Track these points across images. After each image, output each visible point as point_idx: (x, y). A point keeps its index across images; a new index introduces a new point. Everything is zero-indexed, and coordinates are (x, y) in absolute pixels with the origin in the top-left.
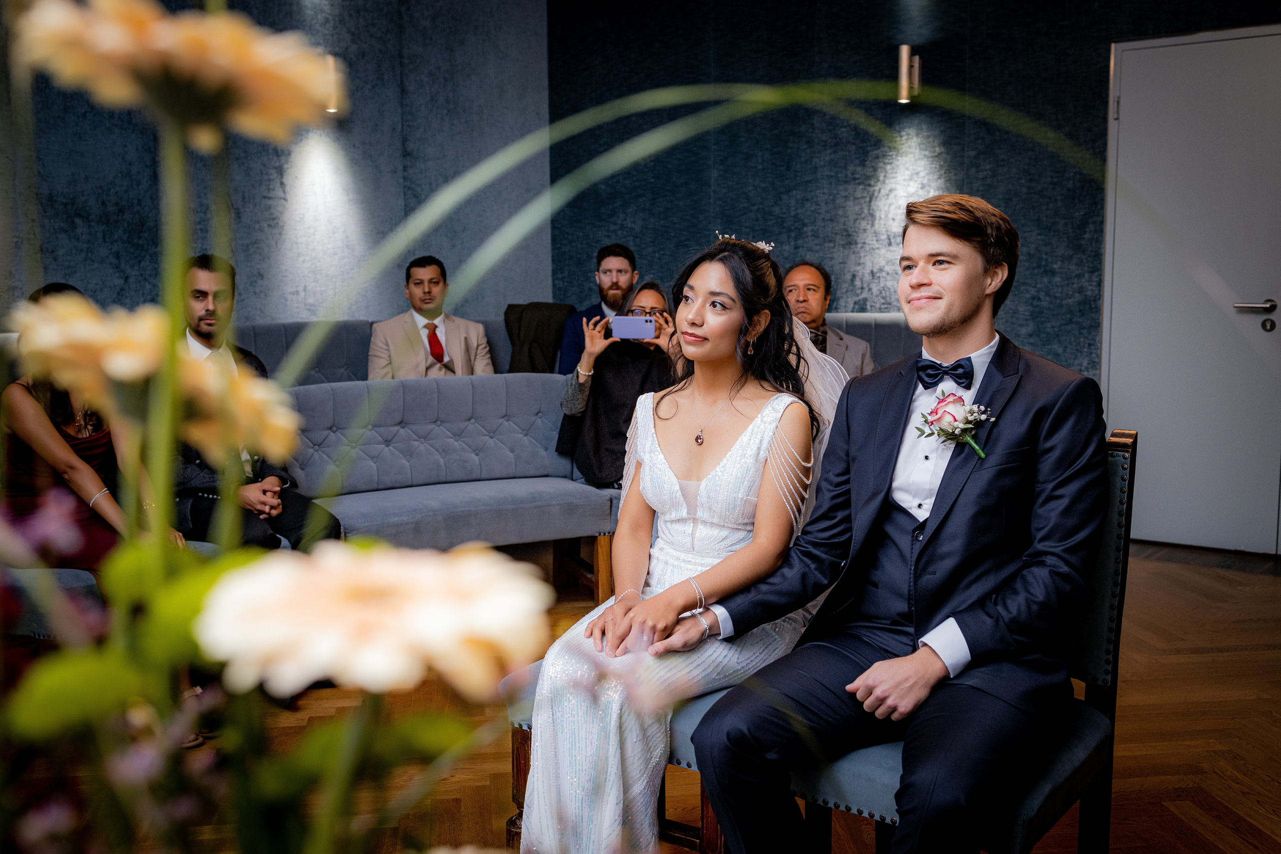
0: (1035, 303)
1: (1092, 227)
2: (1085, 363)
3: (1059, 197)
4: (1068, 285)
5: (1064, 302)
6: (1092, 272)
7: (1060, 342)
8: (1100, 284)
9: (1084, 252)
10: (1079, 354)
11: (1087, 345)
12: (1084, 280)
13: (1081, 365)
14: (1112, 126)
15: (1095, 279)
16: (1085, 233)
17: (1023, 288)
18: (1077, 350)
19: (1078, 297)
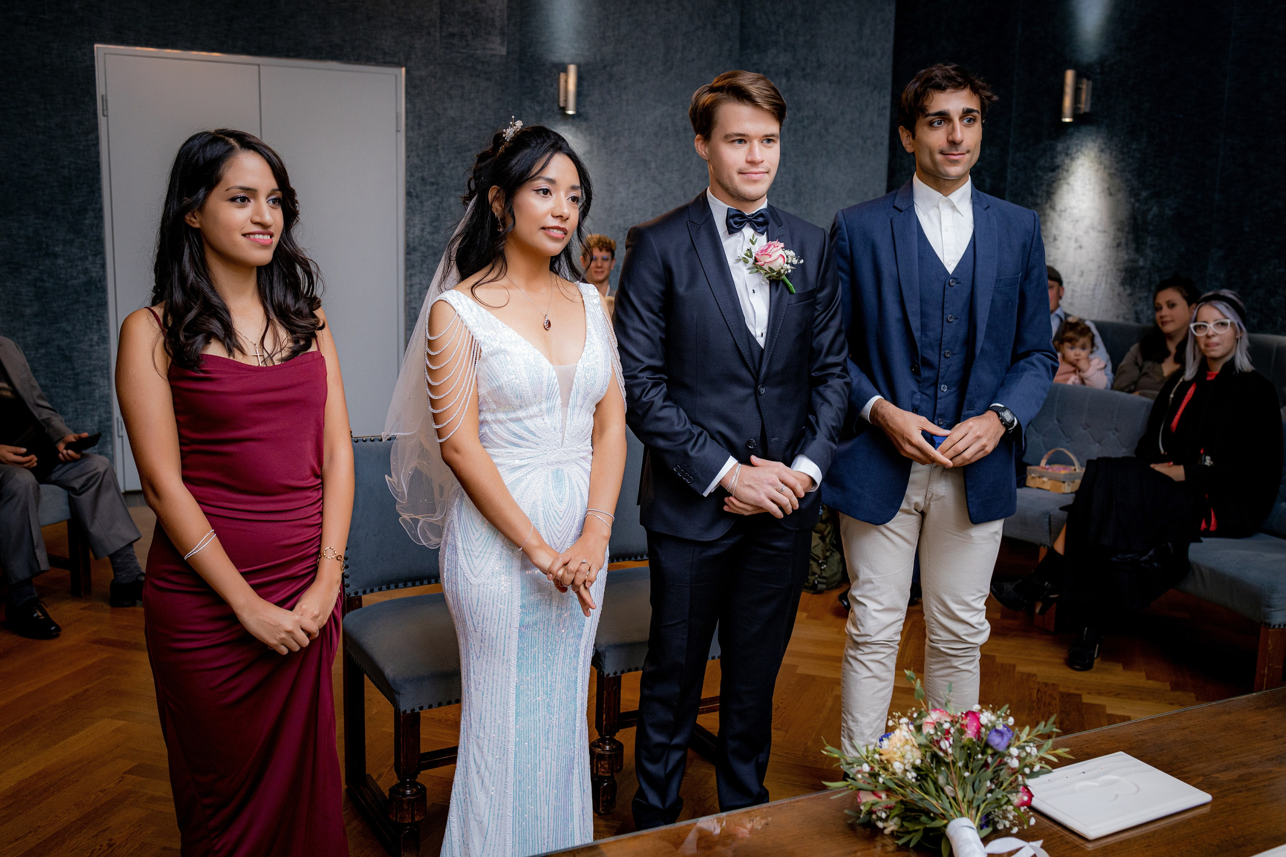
0: (39, 284)
1: (91, 214)
2: (95, 338)
3: (55, 184)
4: (71, 267)
5: (70, 283)
6: (95, 255)
7: (68, 320)
8: (103, 266)
9: (85, 236)
10: (88, 331)
11: (95, 323)
12: (87, 263)
13: (91, 340)
14: (102, 120)
15: (99, 262)
16: (85, 219)
17: (23, 270)
18: (87, 327)
19: (83, 278)
